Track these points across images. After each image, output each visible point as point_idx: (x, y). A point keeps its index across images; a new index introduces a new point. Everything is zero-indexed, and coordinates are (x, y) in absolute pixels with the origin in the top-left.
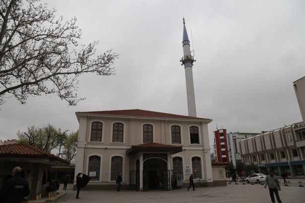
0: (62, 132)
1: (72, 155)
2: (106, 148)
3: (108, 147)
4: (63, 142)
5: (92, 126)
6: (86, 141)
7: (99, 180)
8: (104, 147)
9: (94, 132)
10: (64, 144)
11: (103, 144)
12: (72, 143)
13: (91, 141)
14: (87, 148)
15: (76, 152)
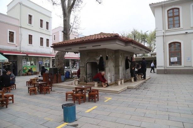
0: (143, 33)
1: (153, 48)
2: (186, 33)
3: (188, 31)
4: (146, 40)
5: (168, 14)
6: (163, 29)
7: (181, 65)
8: (184, 32)
9: (171, 19)
10: (146, 41)
11: (182, 29)
12: (152, 39)
13: (169, 28)
14: (166, 36)
15: (156, 46)
